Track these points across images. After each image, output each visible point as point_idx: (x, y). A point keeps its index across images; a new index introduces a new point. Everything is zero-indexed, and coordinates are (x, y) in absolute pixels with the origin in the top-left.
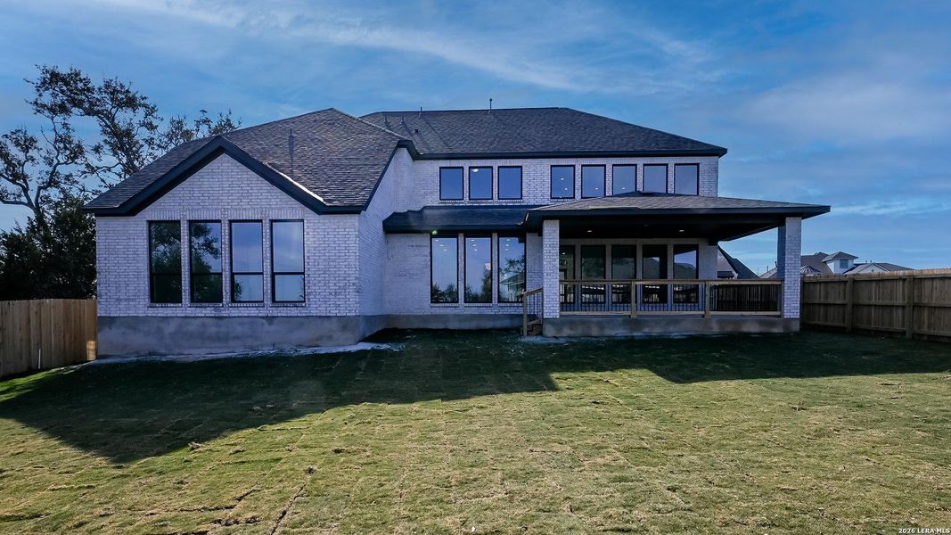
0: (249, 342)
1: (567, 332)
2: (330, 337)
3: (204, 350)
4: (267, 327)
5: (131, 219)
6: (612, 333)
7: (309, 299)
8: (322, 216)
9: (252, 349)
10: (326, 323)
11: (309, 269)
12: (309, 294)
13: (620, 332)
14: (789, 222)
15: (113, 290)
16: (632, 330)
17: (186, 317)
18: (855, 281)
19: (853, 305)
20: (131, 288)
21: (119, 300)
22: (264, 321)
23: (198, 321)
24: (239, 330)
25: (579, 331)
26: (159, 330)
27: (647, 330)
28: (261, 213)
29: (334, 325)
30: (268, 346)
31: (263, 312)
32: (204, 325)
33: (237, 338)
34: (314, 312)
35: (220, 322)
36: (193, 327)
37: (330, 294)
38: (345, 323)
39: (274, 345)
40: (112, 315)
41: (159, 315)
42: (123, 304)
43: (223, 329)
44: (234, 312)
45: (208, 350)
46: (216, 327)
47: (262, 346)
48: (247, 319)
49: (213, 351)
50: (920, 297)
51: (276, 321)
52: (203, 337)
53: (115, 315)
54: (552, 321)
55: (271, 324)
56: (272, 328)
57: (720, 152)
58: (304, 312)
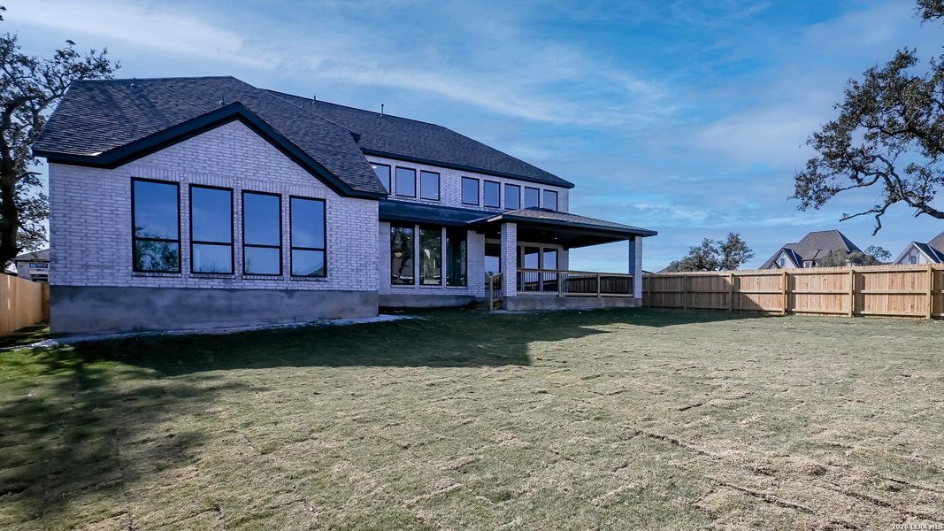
0: (267, 315)
1: (521, 307)
2: (352, 310)
3: (210, 324)
4: (287, 300)
5: (108, 172)
6: (548, 308)
7: (331, 275)
8: (344, 198)
9: (270, 321)
10: (348, 298)
11: (331, 247)
12: (331, 269)
13: (553, 307)
14: (637, 239)
15: (77, 254)
16: (560, 305)
17: (186, 289)
18: (651, 278)
19: (651, 293)
20: (106, 253)
21: (87, 266)
22: (284, 294)
23: (203, 293)
24: (254, 303)
25: (528, 306)
26: (148, 303)
27: (568, 306)
28: (281, 188)
29: (356, 299)
30: (289, 318)
31: (282, 286)
32: (210, 297)
33: (252, 311)
34: (336, 287)
35: (231, 295)
36: (196, 299)
37: (353, 270)
38: (365, 297)
39: (294, 318)
40: (74, 284)
41: (148, 286)
42: (93, 272)
43: (235, 302)
44: (249, 285)
45: (216, 324)
46: (227, 299)
47: (281, 319)
48: (264, 292)
49: (224, 325)
50: (690, 287)
51: (297, 294)
52: (209, 310)
53: (79, 284)
54: (512, 299)
55: (291, 297)
56: (293, 301)
57: (569, 186)
58: (326, 287)
